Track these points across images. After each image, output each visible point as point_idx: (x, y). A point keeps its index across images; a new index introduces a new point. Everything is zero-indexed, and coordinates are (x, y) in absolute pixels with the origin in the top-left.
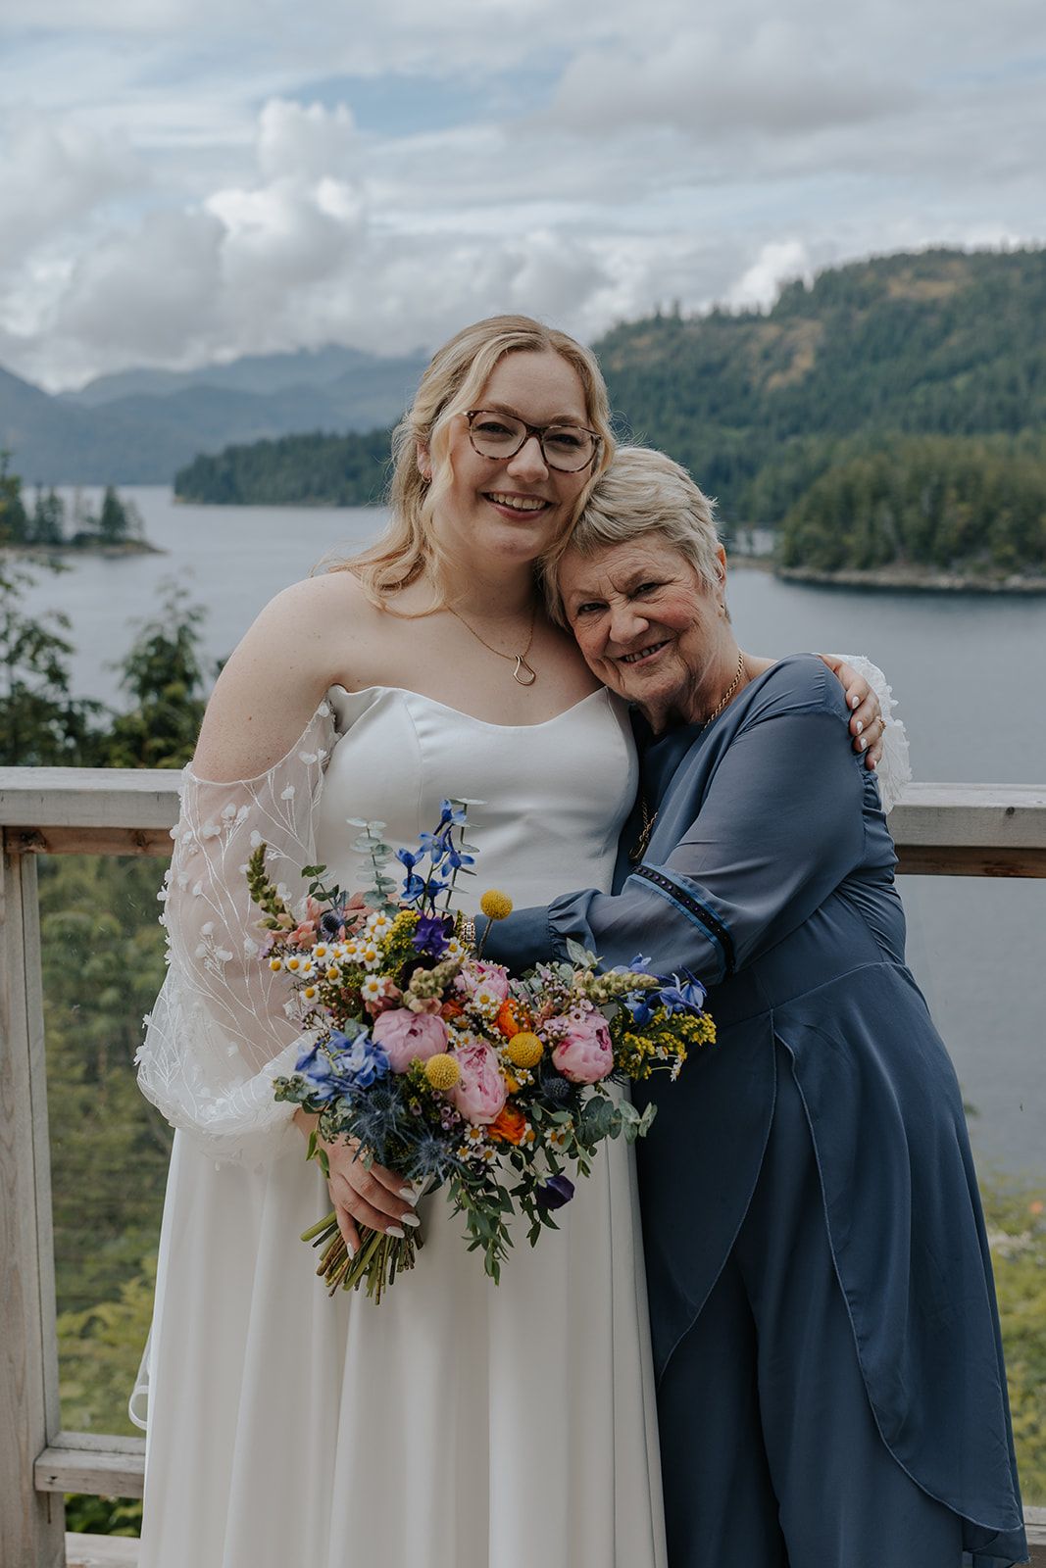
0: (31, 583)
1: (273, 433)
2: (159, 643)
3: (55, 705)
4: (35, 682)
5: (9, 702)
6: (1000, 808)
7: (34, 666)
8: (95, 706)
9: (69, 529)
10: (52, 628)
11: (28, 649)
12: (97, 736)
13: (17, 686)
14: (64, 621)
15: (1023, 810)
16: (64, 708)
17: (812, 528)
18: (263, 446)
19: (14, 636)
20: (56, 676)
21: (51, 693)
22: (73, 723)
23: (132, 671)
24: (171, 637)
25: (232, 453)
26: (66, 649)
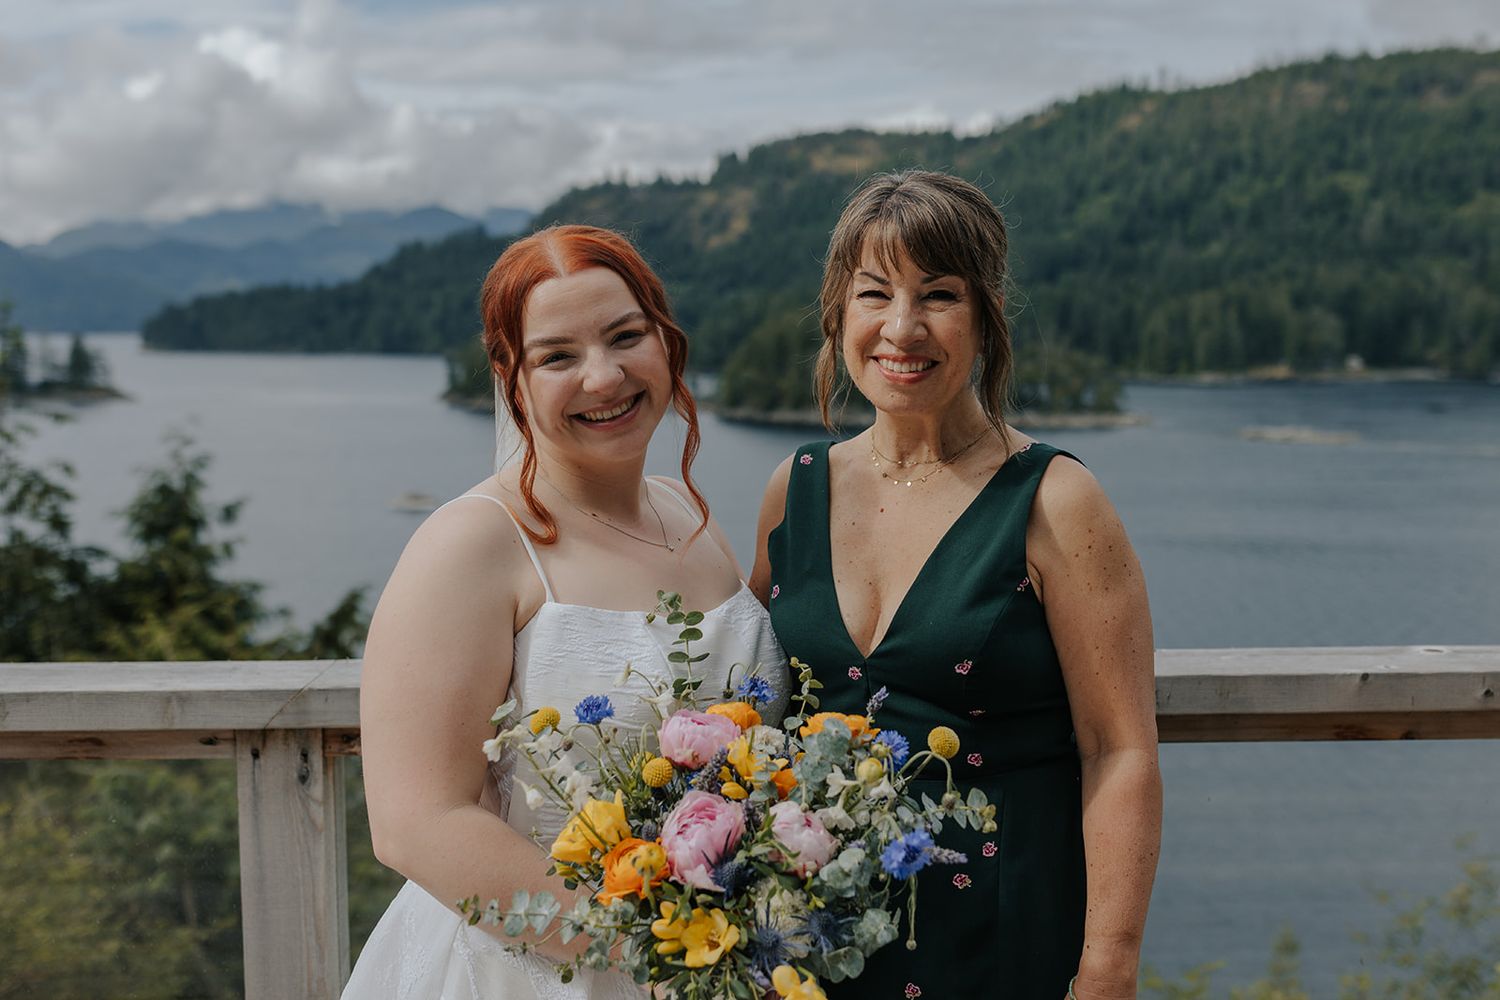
0: (29, 430)
1: (237, 284)
2: (164, 491)
3: (55, 554)
4: (35, 530)
5: (7, 550)
6: (1351, 675)
7: (35, 515)
8: (99, 553)
9: (35, 374)
10: (55, 477)
11: (30, 499)
12: (101, 581)
13: (17, 536)
14: (68, 469)
15: (1377, 676)
16: (65, 557)
17: (749, 374)
18: (231, 298)
19: (14, 487)
20: (59, 524)
21: (53, 541)
22: (75, 571)
23: (136, 518)
24: (177, 483)
25: (202, 304)
26: (67, 496)
